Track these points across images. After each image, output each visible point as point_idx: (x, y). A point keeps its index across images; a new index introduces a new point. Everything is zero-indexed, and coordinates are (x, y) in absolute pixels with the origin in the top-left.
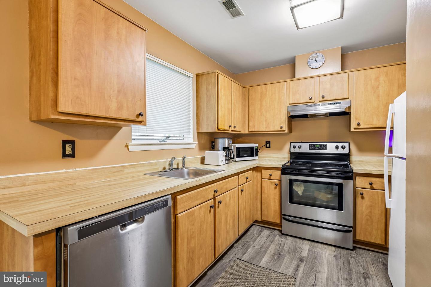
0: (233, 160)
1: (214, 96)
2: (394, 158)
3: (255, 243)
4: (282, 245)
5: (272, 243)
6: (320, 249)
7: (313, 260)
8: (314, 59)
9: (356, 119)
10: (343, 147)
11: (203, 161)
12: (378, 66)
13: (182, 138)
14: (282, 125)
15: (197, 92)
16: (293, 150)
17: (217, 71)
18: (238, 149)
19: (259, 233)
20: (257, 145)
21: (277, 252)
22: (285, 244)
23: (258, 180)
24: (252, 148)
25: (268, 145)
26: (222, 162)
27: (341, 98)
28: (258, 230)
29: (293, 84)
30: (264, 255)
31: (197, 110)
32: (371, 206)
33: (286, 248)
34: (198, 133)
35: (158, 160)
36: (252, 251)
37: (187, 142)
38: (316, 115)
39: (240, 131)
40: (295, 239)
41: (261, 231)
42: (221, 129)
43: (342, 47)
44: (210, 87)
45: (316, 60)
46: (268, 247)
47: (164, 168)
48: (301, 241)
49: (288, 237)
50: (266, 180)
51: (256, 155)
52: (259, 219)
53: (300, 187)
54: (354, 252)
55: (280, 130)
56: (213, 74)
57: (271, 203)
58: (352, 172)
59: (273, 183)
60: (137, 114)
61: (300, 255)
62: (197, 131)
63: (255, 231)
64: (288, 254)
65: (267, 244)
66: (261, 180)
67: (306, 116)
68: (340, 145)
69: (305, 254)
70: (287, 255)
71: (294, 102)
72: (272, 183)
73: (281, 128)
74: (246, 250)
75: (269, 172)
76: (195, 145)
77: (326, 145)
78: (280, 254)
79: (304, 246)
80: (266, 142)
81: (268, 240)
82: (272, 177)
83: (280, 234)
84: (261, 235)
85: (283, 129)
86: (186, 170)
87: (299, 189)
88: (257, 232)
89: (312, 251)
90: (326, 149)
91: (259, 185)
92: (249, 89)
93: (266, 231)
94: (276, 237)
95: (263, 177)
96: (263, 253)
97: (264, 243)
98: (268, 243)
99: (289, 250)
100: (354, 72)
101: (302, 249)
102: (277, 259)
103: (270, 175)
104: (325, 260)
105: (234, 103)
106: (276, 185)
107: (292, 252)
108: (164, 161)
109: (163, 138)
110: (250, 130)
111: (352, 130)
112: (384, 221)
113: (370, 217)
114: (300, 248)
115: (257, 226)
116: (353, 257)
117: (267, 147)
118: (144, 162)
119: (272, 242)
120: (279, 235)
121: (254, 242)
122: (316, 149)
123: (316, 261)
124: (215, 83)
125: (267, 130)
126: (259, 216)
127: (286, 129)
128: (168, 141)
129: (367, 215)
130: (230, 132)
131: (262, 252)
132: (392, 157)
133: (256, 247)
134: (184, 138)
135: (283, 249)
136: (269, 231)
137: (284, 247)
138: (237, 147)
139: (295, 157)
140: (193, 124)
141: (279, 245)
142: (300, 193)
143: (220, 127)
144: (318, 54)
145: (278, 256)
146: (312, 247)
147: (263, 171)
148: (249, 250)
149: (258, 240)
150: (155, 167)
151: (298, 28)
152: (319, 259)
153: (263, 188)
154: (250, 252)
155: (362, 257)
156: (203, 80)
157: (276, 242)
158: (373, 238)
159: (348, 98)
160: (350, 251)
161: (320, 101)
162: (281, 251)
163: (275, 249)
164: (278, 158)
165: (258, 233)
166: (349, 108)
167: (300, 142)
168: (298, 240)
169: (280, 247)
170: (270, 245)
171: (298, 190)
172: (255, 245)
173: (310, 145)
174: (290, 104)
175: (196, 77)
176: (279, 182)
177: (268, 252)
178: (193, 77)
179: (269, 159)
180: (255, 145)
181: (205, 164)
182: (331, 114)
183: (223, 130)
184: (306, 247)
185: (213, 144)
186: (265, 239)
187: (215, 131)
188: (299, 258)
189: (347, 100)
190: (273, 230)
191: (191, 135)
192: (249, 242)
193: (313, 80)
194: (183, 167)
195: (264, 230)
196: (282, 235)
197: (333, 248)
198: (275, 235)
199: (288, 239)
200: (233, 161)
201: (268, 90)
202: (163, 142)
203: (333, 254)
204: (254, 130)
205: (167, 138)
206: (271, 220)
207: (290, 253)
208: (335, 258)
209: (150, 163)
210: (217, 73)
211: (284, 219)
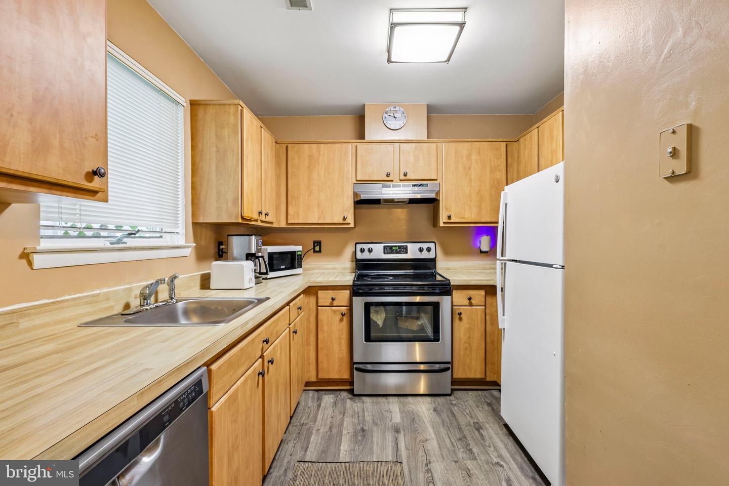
0: (264, 276)
1: (233, 151)
2: (507, 262)
3: (317, 423)
4: (361, 414)
5: (344, 415)
6: (413, 404)
7: (411, 425)
8: (392, 115)
9: (447, 209)
10: (429, 250)
11: (205, 283)
12: (470, 140)
13: (158, 235)
14: (345, 214)
15: (192, 139)
16: (360, 256)
17: (241, 103)
18: (271, 255)
19: (318, 403)
20: (299, 248)
21: (359, 428)
22: (364, 412)
23: (310, 310)
24: (293, 254)
25: (317, 248)
26: (250, 283)
27: (428, 178)
28: (313, 398)
29: (362, 147)
30: (341, 440)
31: (193, 176)
32: (470, 329)
33: (368, 418)
34: (195, 224)
35: (110, 287)
36: (317, 439)
37: (170, 244)
38: (395, 200)
39: (272, 223)
40: (375, 399)
41: (319, 399)
42: (248, 217)
43: (427, 105)
44: (226, 132)
45: (395, 117)
46: (341, 425)
47: (127, 306)
48: (384, 399)
49: (364, 398)
50: (325, 309)
51: (300, 266)
52: (313, 379)
53: (380, 314)
54: (452, 398)
55: (342, 222)
56: (232, 109)
57: (335, 347)
58: (449, 284)
59: (338, 313)
60: (87, 170)
61: (393, 421)
62: (192, 220)
63: (310, 402)
64: (375, 427)
65: (338, 419)
66: (317, 310)
67: (377, 202)
68: (425, 246)
69: (397, 418)
70: (375, 429)
71: (364, 178)
72: (335, 312)
73: (344, 219)
74: (306, 440)
75: (330, 294)
76: (190, 249)
77: (407, 246)
78: (363, 430)
79: (391, 407)
80: (314, 242)
81: (337, 412)
82: (335, 303)
83: (350, 396)
84: (322, 405)
85: (348, 221)
86: (180, 305)
87: (379, 317)
88: (313, 402)
89: (404, 411)
90: (406, 252)
91: (313, 319)
92: (287, 147)
93: (326, 396)
94: (346, 402)
95: (319, 304)
96: (337, 437)
97: (331, 419)
98: (339, 417)
99: (373, 420)
100: (443, 144)
101: (391, 412)
102: (363, 439)
103: (333, 299)
104: (425, 419)
105: (265, 170)
106: (343, 315)
107: (379, 421)
108: (126, 289)
109: (119, 234)
110: (289, 222)
111: (442, 224)
112: (484, 346)
113: (469, 344)
114: (388, 411)
115: (308, 391)
116: (455, 405)
117: (315, 252)
118: (75, 294)
119: (344, 413)
120: (350, 398)
121: (315, 422)
122: (394, 253)
123: (416, 425)
124: (235, 125)
125: (320, 222)
126: (314, 373)
127: (350, 220)
128: (131, 242)
129: (465, 342)
130: (259, 223)
131: (335, 436)
132: (505, 261)
133: (322, 431)
134: (164, 235)
135: (364, 420)
136: (331, 396)
137: (364, 416)
138: (268, 253)
139: (363, 266)
140: (186, 206)
141: (357, 416)
142: (380, 323)
143: (247, 214)
144: (398, 109)
145: (362, 434)
146: (403, 405)
147: (320, 293)
148: (313, 438)
149: (320, 417)
150: (104, 305)
151: (389, 61)
152: (418, 420)
153: (320, 323)
154: (315, 441)
155: (464, 402)
156: (208, 117)
157: (349, 412)
158: (473, 371)
159: (436, 180)
160: (448, 397)
161: (400, 180)
162: (363, 425)
163: (353, 423)
164: (334, 269)
165: (315, 405)
166: (438, 193)
167: (370, 242)
168: (380, 399)
169: (360, 418)
170: (342, 421)
171: (378, 320)
172: (319, 428)
173: (385, 247)
174: (357, 181)
175: (189, 106)
176: (346, 309)
177: (344, 432)
178: (185, 104)
179: (318, 271)
180: (298, 248)
181: (211, 288)
182: (412, 201)
183: (250, 220)
184: (394, 406)
185: (222, 247)
186: (330, 411)
187: (237, 221)
188: (392, 427)
189: (435, 182)
190: (338, 392)
191: (180, 228)
192: (307, 424)
193: (390, 146)
194: (172, 298)
195: (324, 396)
196: (354, 397)
197: (428, 399)
198: (343, 400)
199: (365, 402)
200: (263, 279)
201: (322, 153)
202: (119, 244)
203: (431, 407)
204: (296, 222)
205: (130, 235)
206: (334, 375)
207: (377, 424)
208: (436, 413)
209: (93, 296)
210: (240, 108)
211: (357, 369)
